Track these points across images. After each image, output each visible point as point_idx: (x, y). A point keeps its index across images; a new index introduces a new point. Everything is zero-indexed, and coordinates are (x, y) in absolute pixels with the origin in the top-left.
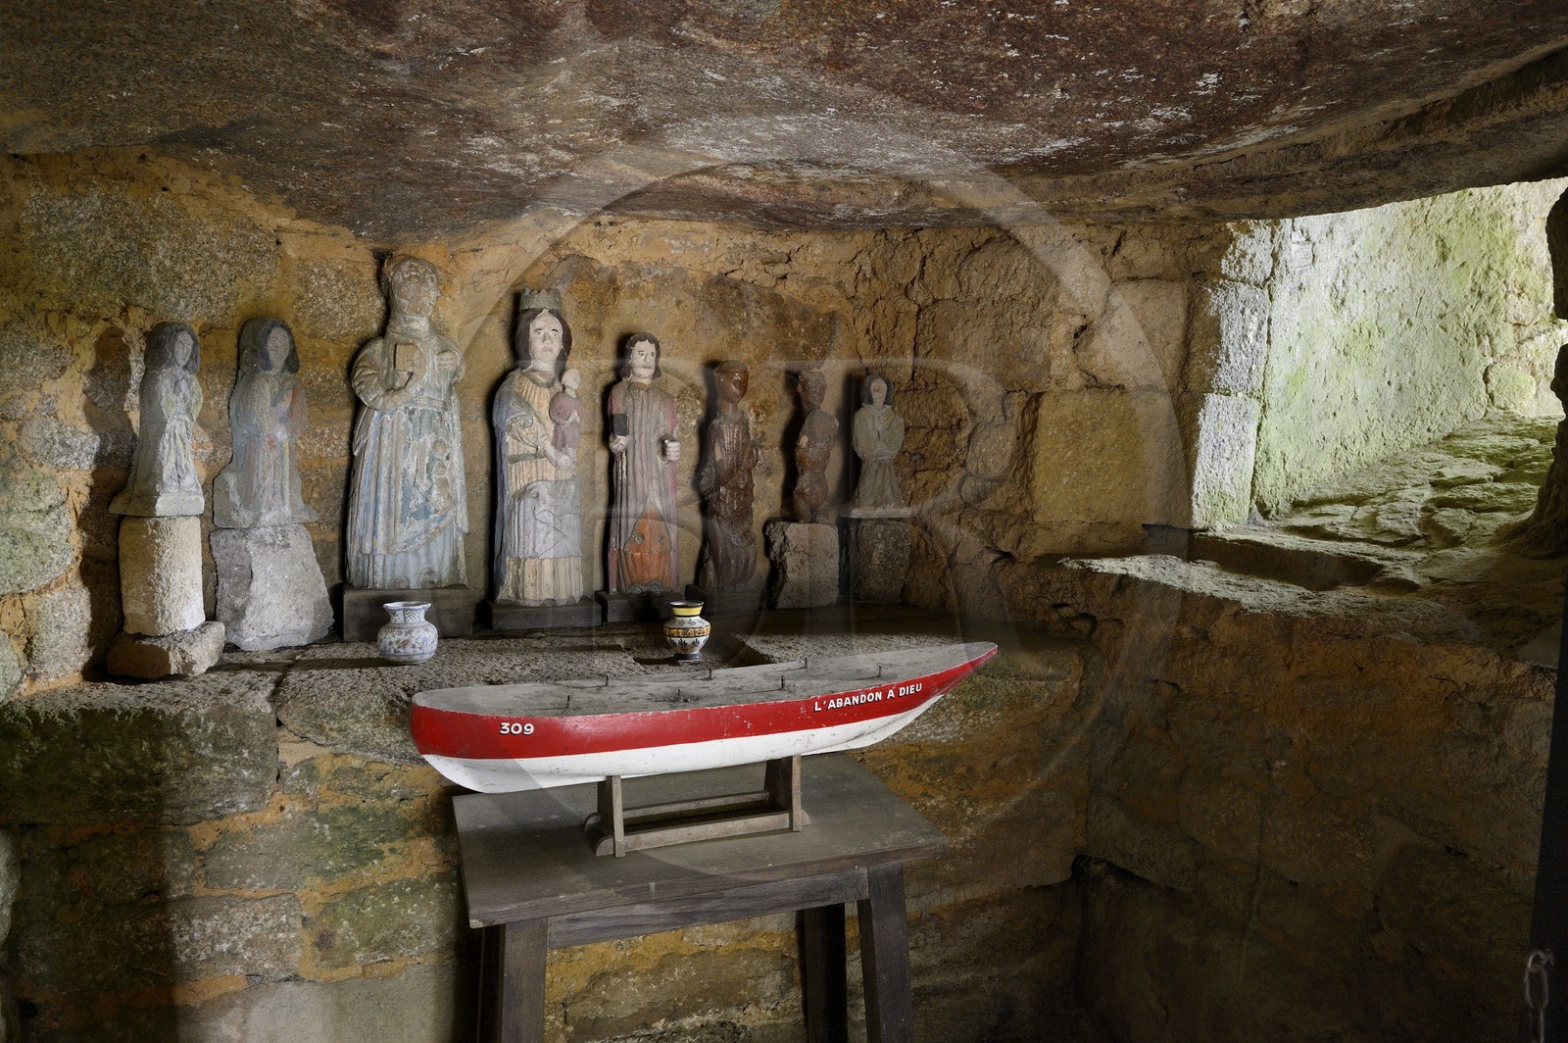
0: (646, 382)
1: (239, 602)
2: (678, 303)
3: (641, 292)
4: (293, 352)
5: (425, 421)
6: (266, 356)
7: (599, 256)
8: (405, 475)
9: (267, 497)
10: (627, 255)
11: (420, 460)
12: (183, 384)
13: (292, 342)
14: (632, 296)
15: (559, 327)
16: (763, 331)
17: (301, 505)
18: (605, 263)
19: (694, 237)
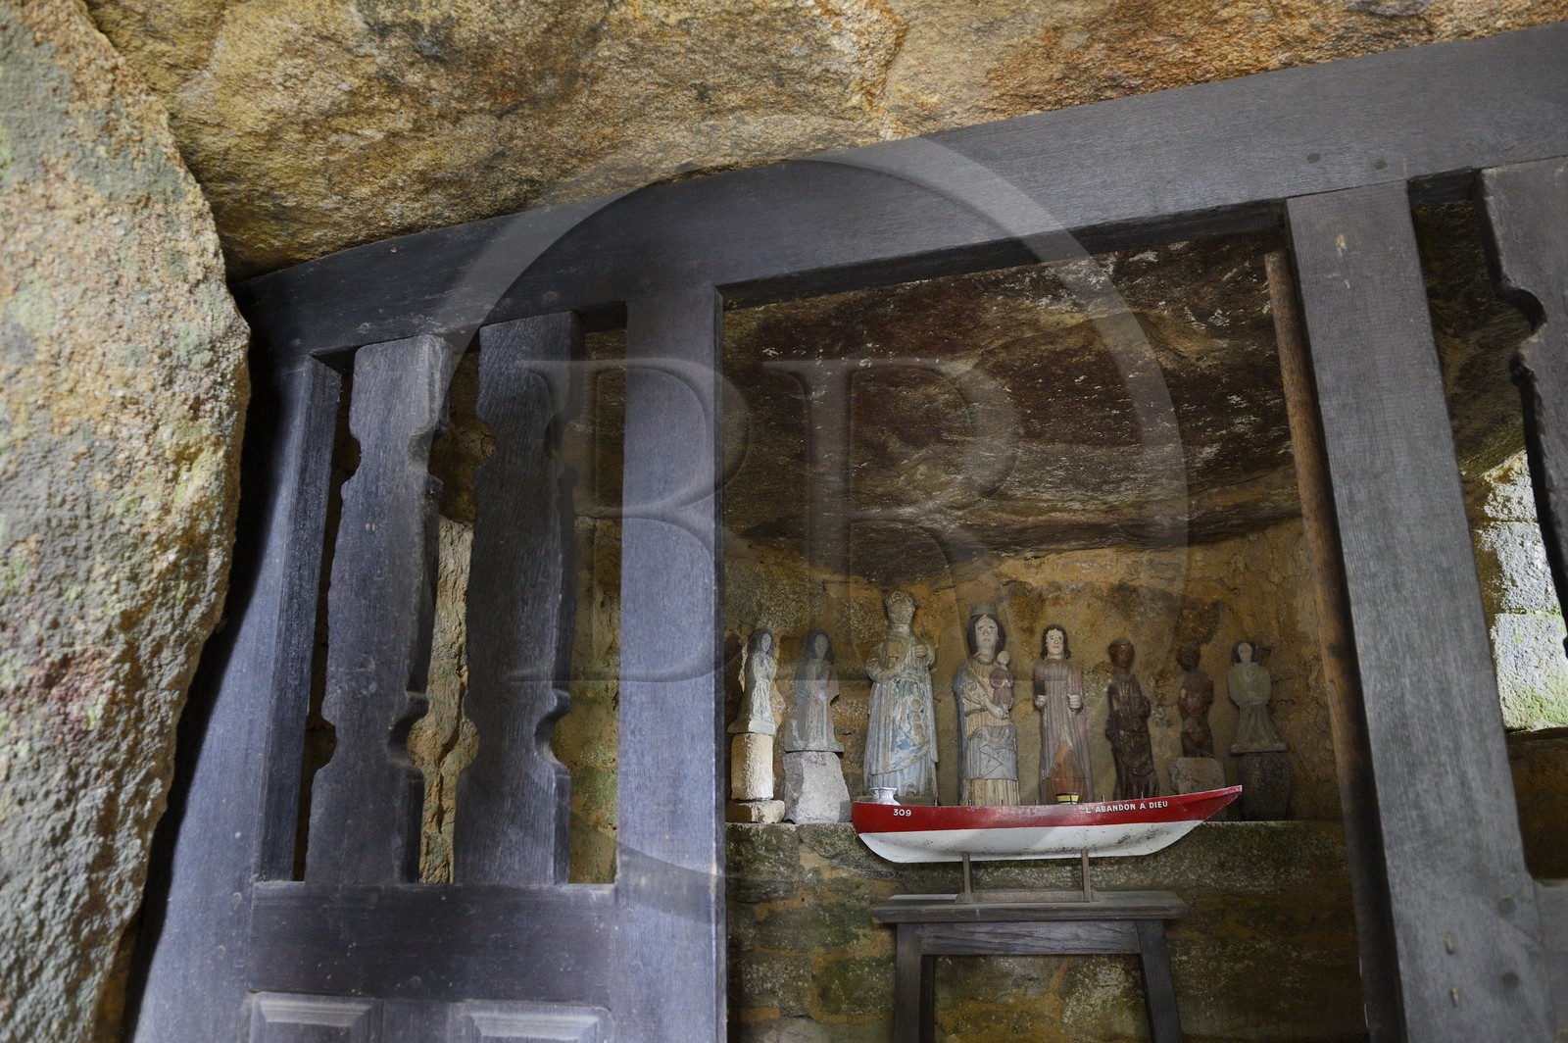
0: (1058, 657)
1: (795, 795)
2: (1089, 605)
3: (1061, 602)
4: (830, 649)
5: (907, 687)
6: (814, 651)
7: (1030, 580)
8: (894, 721)
9: (813, 733)
10: (1050, 578)
11: (903, 711)
12: (765, 662)
13: (829, 643)
14: (1054, 605)
15: (994, 625)
16: (1157, 620)
17: (834, 740)
18: (1034, 585)
19: (1099, 560)
